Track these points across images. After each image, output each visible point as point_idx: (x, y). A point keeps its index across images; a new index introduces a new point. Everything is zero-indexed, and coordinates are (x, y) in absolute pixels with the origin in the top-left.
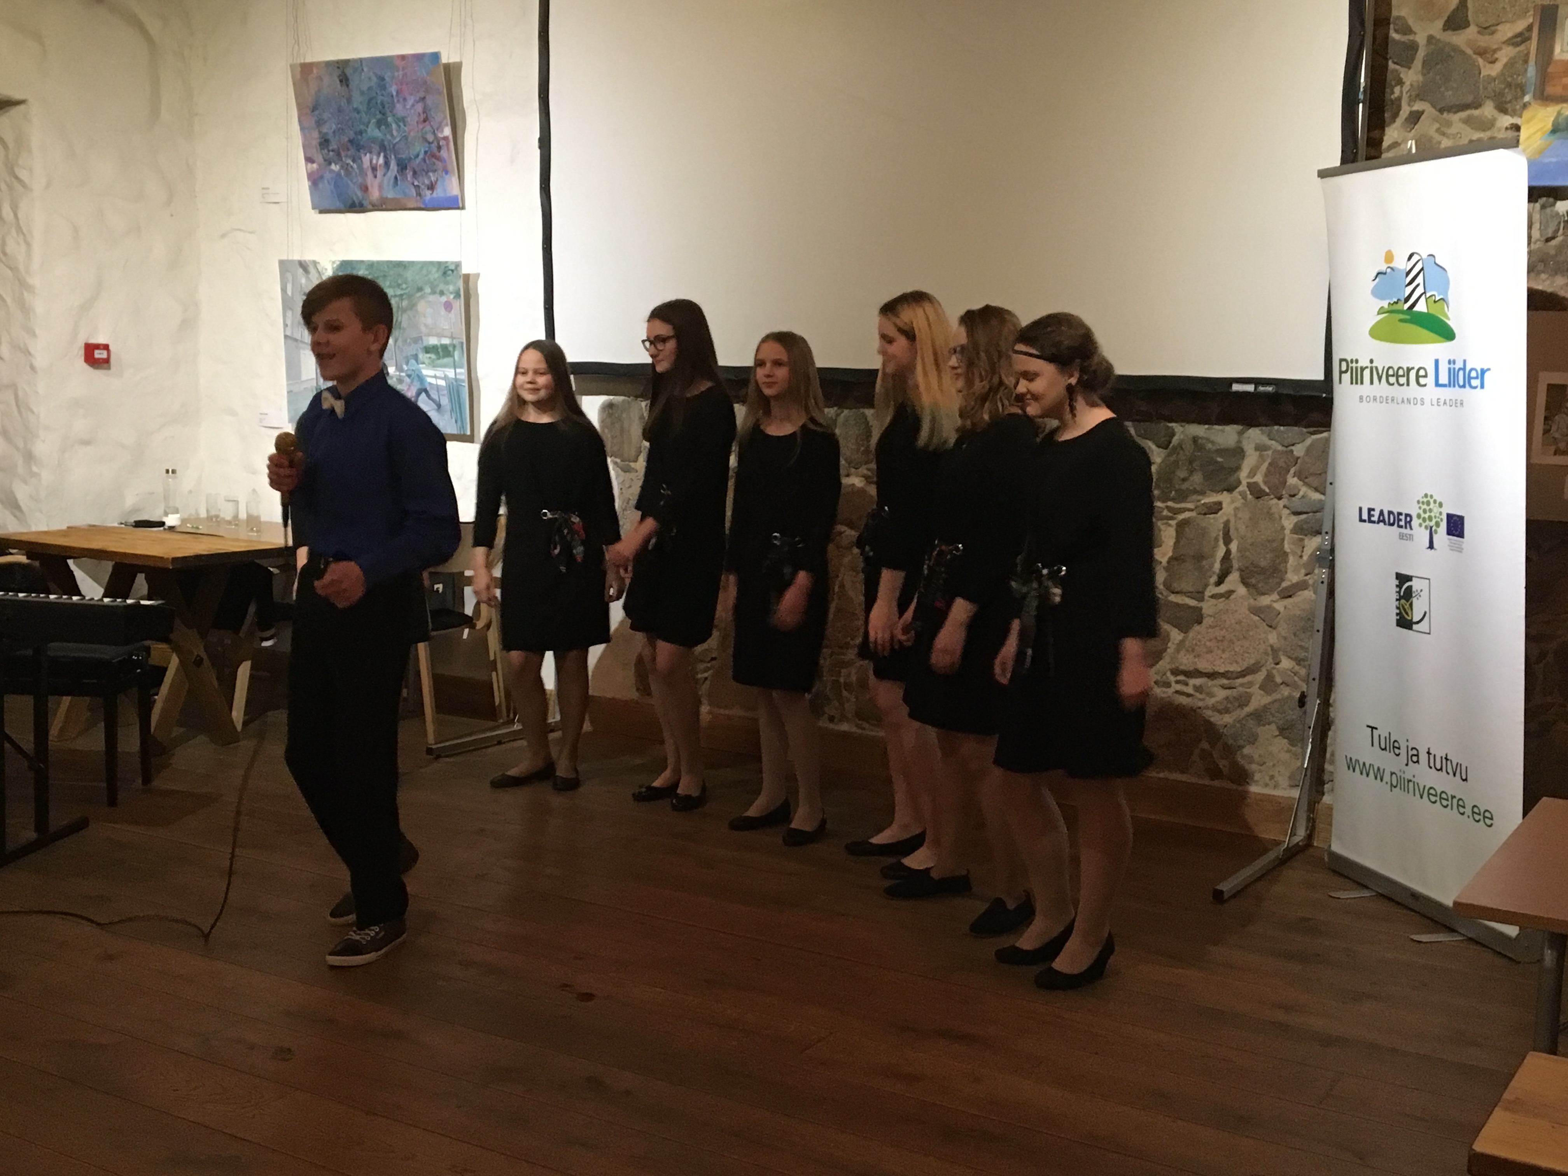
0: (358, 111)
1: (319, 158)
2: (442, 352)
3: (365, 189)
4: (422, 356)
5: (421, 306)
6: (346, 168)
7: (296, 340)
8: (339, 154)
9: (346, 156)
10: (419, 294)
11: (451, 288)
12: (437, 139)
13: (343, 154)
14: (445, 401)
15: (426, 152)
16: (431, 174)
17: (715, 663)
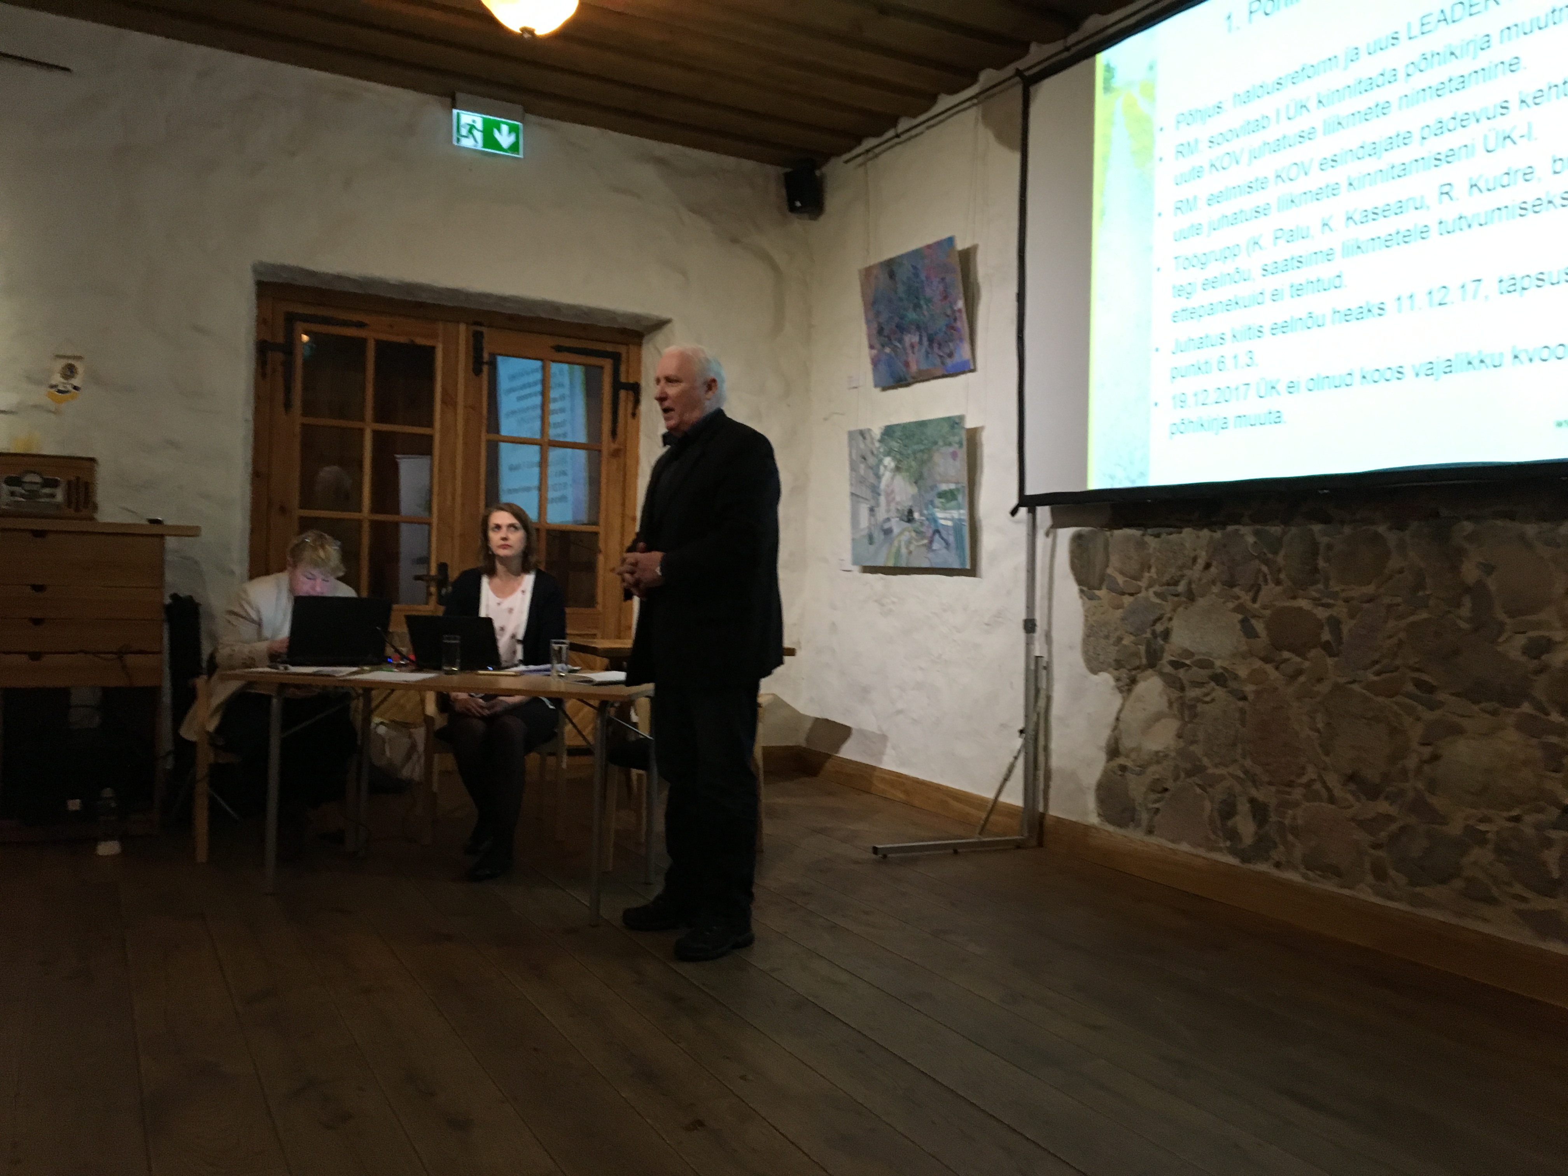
0: (901, 299)
1: (878, 346)
2: (949, 496)
3: (907, 364)
4: (938, 501)
5: (937, 458)
6: (895, 349)
7: (857, 496)
8: (890, 339)
9: (895, 339)
10: (935, 448)
11: (957, 439)
12: (954, 311)
13: (892, 338)
14: (951, 539)
15: (946, 325)
16: (950, 344)
17: (1167, 795)
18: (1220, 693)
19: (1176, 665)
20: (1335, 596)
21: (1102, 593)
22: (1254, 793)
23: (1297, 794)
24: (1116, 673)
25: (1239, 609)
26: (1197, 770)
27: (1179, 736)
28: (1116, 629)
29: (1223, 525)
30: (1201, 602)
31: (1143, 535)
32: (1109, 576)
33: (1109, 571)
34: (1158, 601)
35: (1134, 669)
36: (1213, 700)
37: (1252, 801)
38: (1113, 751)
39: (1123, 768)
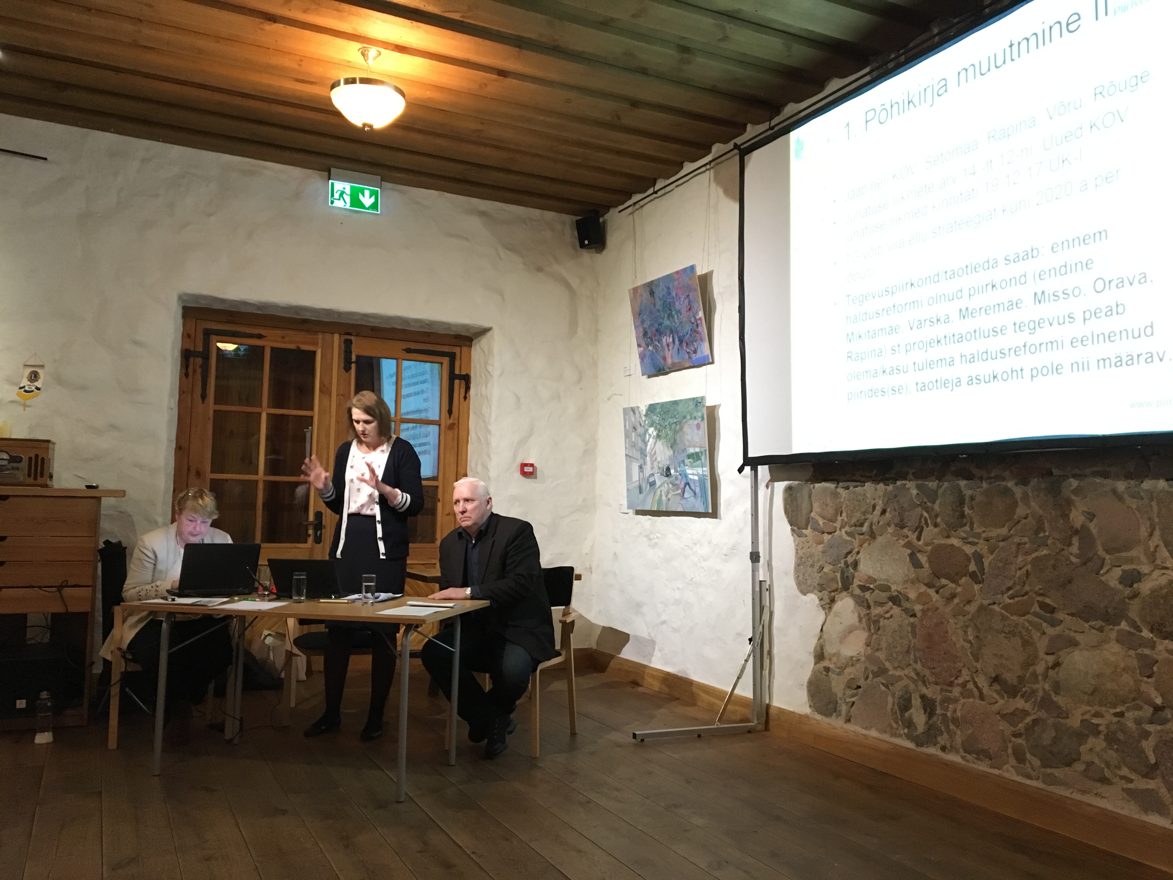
0: (659, 311)
1: (643, 344)
2: (695, 457)
3: (664, 358)
4: (687, 461)
5: (686, 429)
6: (655, 347)
7: (630, 457)
8: (652, 340)
9: (655, 340)
10: (684, 421)
11: (700, 414)
12: (696, 320)
13: (654, 339)
14: (698, 490)
15: (691, 330)
16: (694, 343)
17: (860, 690)
18: (896, 610)
19: (864, 588)
20: (978, 536)
21: (808, 532)
22: (924, 691)
23: (956, 691)
24: (820, 594)
25: (908, 545)
26: (882, 671)
27: (868, 645)
28: (819, 560)
29: (895, 480)
30: (879, 539)
31: (837, 487)
32: (813, 518)
33: (813, 514)
34: (849, 538)
35: (834, 591)
36: (891, 616)
37: (923, 697)
38: (820, 656)
39: (827, 669)
